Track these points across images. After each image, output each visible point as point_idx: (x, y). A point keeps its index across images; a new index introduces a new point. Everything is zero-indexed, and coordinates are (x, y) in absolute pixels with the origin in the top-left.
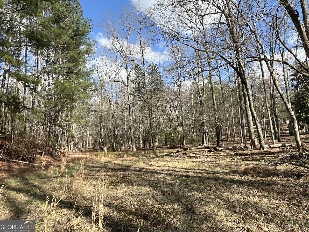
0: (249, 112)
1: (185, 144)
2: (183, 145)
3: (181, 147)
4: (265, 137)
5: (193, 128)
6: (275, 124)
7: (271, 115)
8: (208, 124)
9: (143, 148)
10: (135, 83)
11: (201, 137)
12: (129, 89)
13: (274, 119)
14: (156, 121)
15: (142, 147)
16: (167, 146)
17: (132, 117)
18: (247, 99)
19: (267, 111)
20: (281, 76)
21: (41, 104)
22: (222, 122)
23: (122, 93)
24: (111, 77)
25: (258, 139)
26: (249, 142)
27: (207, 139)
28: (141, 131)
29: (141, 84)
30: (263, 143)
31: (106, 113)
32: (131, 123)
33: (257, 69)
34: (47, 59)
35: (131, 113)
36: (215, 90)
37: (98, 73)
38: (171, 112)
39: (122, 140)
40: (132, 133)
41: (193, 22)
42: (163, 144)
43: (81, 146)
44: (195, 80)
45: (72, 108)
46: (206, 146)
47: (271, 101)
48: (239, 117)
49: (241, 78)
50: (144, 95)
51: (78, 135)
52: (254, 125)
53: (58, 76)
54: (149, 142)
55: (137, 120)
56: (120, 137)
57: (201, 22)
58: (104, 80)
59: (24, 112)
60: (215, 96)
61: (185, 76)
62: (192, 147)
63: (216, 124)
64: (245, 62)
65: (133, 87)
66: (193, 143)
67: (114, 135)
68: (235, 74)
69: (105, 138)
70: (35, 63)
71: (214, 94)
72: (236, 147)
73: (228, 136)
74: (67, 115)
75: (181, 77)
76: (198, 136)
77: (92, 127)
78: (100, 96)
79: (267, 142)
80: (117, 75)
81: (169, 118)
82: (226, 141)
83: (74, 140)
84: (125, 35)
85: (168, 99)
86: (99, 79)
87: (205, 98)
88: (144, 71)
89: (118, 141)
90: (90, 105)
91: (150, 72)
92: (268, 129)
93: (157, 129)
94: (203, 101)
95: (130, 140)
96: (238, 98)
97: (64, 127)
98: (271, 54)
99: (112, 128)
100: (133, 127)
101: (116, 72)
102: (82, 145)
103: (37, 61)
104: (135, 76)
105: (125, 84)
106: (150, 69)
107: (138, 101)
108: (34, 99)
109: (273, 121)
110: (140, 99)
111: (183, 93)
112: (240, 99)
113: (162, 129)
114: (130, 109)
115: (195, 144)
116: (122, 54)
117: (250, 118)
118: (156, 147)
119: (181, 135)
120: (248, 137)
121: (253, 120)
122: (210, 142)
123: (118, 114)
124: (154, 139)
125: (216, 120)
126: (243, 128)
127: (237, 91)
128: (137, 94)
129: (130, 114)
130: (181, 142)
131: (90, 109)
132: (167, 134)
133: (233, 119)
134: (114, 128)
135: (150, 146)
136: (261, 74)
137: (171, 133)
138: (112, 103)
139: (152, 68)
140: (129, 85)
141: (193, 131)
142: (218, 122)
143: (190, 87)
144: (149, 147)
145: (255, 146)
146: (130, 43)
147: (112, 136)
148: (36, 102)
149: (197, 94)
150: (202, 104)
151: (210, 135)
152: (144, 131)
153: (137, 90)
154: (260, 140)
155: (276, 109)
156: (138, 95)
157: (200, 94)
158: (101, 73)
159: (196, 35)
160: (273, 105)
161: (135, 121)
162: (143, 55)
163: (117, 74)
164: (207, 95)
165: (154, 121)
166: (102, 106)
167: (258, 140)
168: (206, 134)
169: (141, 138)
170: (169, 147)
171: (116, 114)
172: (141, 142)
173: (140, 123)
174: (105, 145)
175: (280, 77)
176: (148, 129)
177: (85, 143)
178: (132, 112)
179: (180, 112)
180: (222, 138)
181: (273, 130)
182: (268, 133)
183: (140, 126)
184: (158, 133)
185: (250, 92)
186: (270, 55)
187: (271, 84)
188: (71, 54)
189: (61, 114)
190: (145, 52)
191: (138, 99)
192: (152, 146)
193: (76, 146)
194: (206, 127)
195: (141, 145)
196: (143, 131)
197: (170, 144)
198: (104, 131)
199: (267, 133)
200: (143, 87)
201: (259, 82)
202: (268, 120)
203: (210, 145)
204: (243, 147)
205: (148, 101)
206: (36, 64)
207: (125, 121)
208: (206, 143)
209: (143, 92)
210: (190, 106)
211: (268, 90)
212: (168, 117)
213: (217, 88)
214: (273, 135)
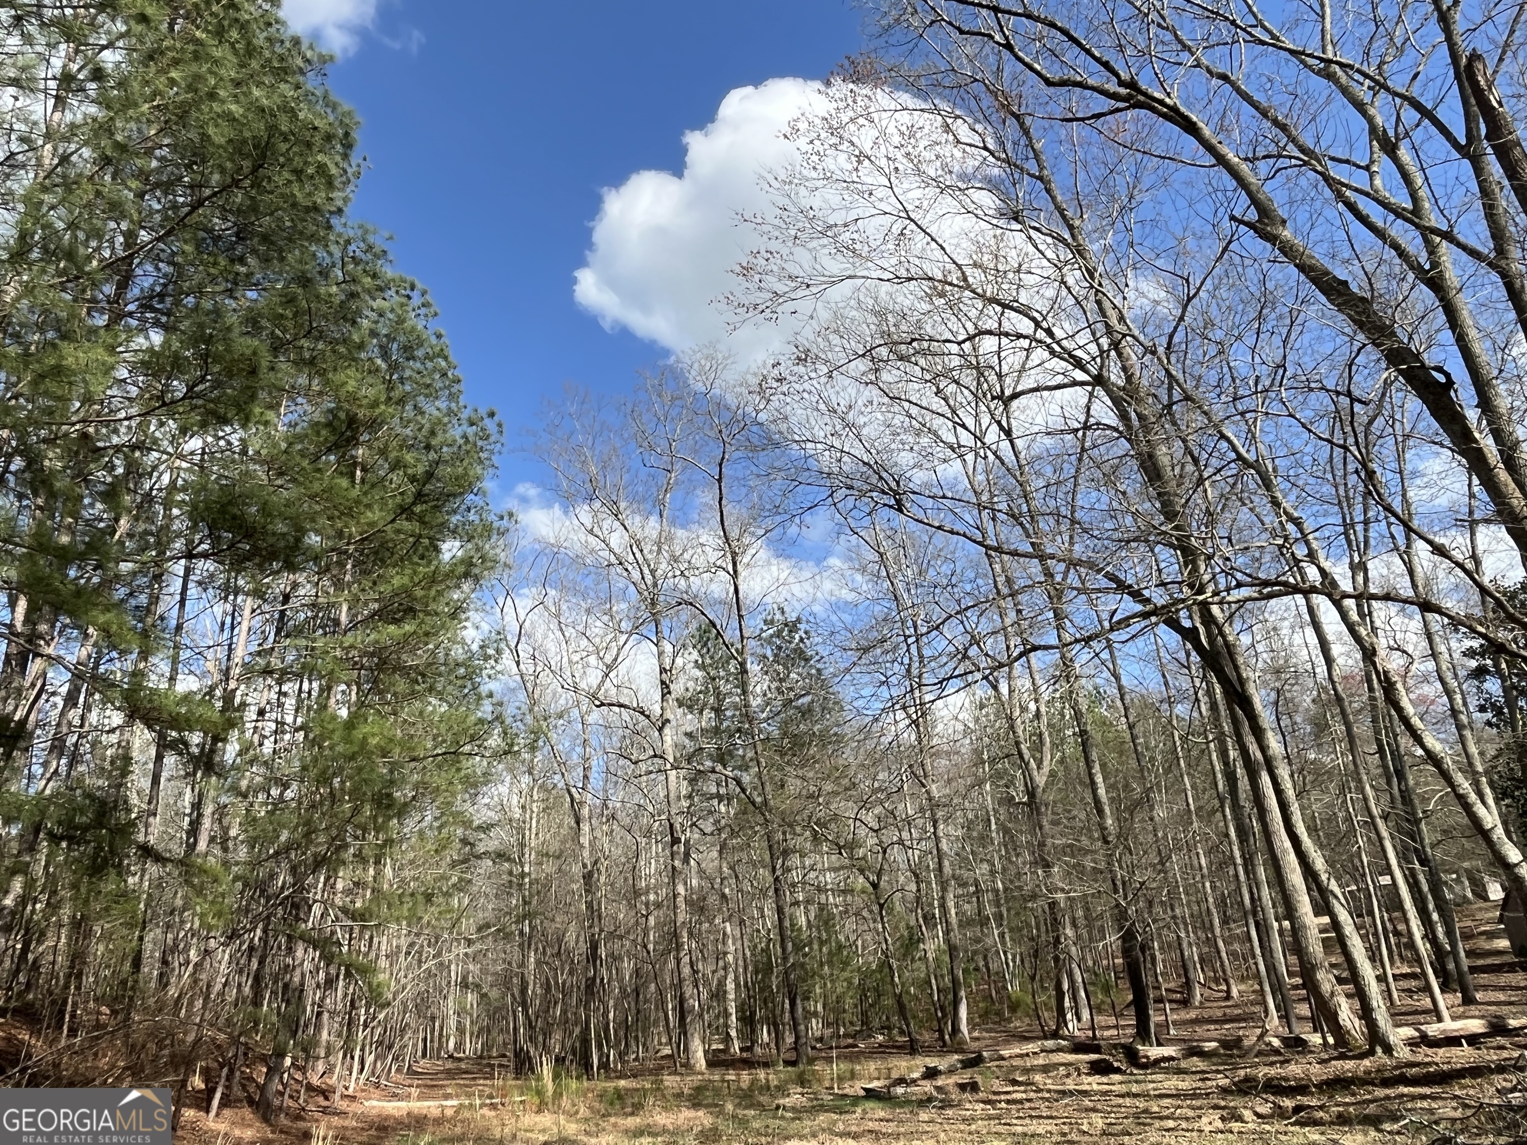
0: (1285, 851)
1: (964, 1027)
2: (956, 1030)
3: (945, 1044)
4: (1391, 979)
5: (1002, 936)
6: (1431, 906)
7: (1403, 857)
8: (1080, 913)
9: (741, 1049)
10: (701, 713)
11: (1050, 985)
12: (668, 740)
13: (1422, 878)
14: (808, 902)
15: (736, 1046)
16: (870, 1036)
17: (686, 884)
18: (1265, 779)
19: (1373, 836)
20: (1416, 655)
21: (233, 833)
22: (1150, 903)
23: (636, 763)
24: (583, 685)
25: (1350, 988)
26: (1304, 1009)
27: (1083, 994)
28: (730, 958)
29: (728, 713)
30: (1382, 1017)
31: (549, 867)
32: (681, 918)
33: (1292, 627)
34: (282, 613)
35: (677, 863)
36: (1096, 735)
37: (518, 664)
38: (885, 852)
39: (634, 1011)
40: (686, 971)
41: (963, 426)
42: (852, 1029)
43: (415, 1045)
44: (995, 688)
45: (384, 846)
46: (1077, 1033)
47: (1389, 783)
48: (1237, 876)
49: (1224, 680)
50: (745, 768)
51: (404, 988)
52: (1317, 914)
53: (326, 690)
54: (774, 1016)
55: (713, 900)
56: (623, 990)
57: (999, 423)
58: (548, 699)
59: (143, 871)
60: (1103, 766)
61: (941, 676)
62: (1007, 1042)
63: (1121, 915)
64: (1229, 603)
65: (689, 730)
66: (1009, 1020)
67: (590, 984)
68: (1188, 655)
69: (544, 997)
70: (222, 629)
71: (1094, 755)
72: (1239, 1039)
73: (1192, 975)
74: (357, 884)
75: (924, 681)
76: (1033, 978)
77: (478, 946)
78: (526, 779)
79: (1404, 1010)
80: (612, 675)
81: (875, 886)
82: (1185, 1003)
83: (381, 1016)
84: (654, 490)
85: (865, 786)
86: (522, 696)
87: (1052, 774)
88: (741, 652)
89: (611, 1015)
90: (476, 823)
91: (769, 653)
92: (1397, 933)
93: (816, 946)
94: (1040, 790)
95: (674, 1009)
96: (1219, 776)
97: (335, 949)
98: (1351, 557)
99: (583, 947)
100: (691, 934)
101: (608, 659)
102: (425, 1040)
103: (228, 620)
104: (699, 674)
105: (648, 717)
106: (769, 641)
107: (715, 802)
108: (197, 806)
109: (1414, 886)
110: (723, 791)
111: (937, 755)
112: (1231, 778)
113: (838, 942)
114: (675, 841)
115: (1018, 1024)
116: (636, 575)
117: (1295, 877)
118: (813, 1048)
119: (942, 976)
120: (1298, 981)
121: (1309, 889)
122: (1100, 1011)
123: (615, 871)
124: (798, 1001)
125: (1116, 891)
126: (1263, 929)
127: (1211, 737)
128: (709, 764)
129: (674, 868)
130: (944, 1015)
131: (472, 845)
132: (866, 975)
133: (1208, 884)
134: (594, 946)
135: (779, 1039)
136: (1316, 652)
137: (890, 967)
138: (585, 812)
139: (778, 634)
140: (668, 721)
141: (1005, 953)
142: (1128, 904)
143: (971, 725)
144: (773, 1045)
145: (1337, 1029)
146: (673, 523)
147: (583, 987)
148: (207, 823)
149: (1007, 756)
150: (1038, 809)
151: (1096, 974)
152: (748, 954)
153: (710, 746)
154: (1360, 994)
155: (1423, 826)
156: (713, 771)
157: (1026, 757)
158: (535, 665)
159: (981, 478)
160: (1404, 803)
161: (698, 906)
162: (735, 574)
163: (610, 667)
164: (1062, 761)
165: (796, 903)
166: (534, 831)
167: (1348, 996)
168: (1074, 965)
169: (732, 996)
170: (880, 1046)
171: (603, 870)
172: (734, 1018)
173: (726, 914)
174: (541, 1038)
175: (1415, 665)
176: (768, 945)
177: (442, 1028)
178: (687, 856)
179: (927, 853)
180: (1158, 988)
181: (1425, 937)
182: (1400, 955)
183: (728, 929)
184: (821, 965)
185: (1275, 745)
186: (1348, 560)
187: (1375, 699)
188: (397, 581)
189: (327, 879)
190: (745, 560)
191: (714, 790)
192: (790, 1039)
193: (390, 1047)
194: (1069, 932)
195: (733, 1033)
196: (745, 960)
197: (886, 1028)
198: (538, 963)
199: (1396, 957)
200: (739, 730)
201: (1315, 693)
202: (1385, 880)
203: (1102, 1028)
204: (1276, 1042)
205: (765, 802)
206: (226, 634)
207: (647, 904)
208: (1079, 1020)
209: (741, 752)
210: (977, 817)
211: (1363, 728)
212: (867, 879)
213: (1104, 723)
214: (1430, 971)
